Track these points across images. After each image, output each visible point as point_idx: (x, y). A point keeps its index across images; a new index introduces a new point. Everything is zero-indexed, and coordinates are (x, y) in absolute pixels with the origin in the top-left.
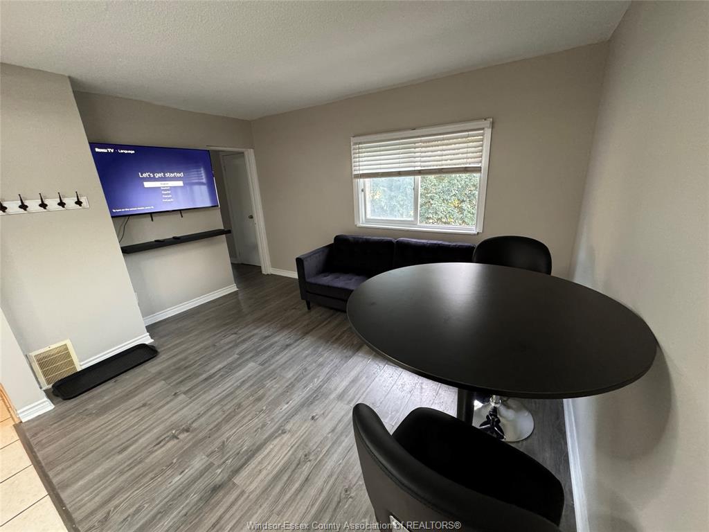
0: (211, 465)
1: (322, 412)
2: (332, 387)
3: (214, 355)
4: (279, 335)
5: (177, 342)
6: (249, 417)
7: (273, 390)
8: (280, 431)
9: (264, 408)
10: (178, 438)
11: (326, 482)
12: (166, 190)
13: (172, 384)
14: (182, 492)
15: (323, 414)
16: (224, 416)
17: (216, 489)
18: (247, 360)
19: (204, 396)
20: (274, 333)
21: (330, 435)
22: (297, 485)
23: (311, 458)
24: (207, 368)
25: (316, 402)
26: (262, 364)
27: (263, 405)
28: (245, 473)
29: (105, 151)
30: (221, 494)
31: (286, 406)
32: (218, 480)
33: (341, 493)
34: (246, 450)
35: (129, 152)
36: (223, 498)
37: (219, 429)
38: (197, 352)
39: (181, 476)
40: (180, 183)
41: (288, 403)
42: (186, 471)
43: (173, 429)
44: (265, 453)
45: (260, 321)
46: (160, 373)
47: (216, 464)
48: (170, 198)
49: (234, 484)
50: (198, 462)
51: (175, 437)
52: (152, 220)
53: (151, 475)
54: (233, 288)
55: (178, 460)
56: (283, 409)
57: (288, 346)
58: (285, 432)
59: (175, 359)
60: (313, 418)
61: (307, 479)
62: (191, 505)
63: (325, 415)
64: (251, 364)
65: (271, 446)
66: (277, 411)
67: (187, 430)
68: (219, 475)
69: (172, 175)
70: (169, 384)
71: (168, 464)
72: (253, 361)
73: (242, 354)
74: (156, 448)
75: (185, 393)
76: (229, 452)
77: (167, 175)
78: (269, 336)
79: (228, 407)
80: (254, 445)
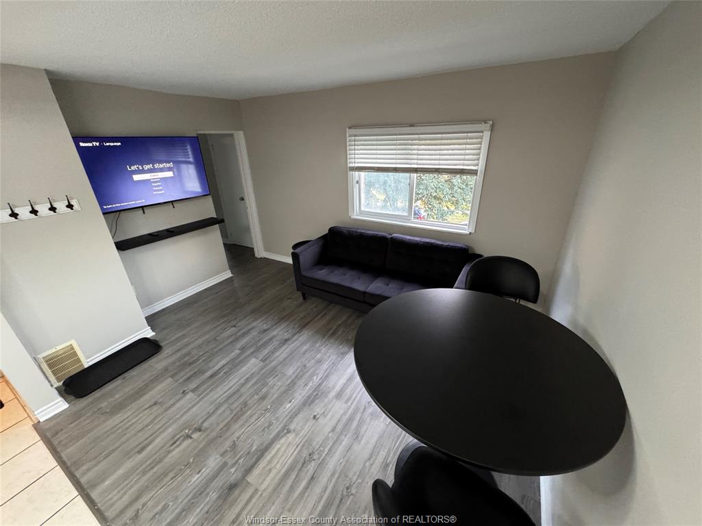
0: (225, 464)
1: (323, 411)
2: (331, 385)
3: (215, 350)
4: (277, 328)
5: (180, 335)
6: (255, 417)
7: (276, 388)
8: (286, 430)
9: (269, 407)
10: (192, 438)
11: (330, 480)
12: (156, 182)
13: (179, 381)
14: (201, 491)
15: (324, 413)
16: (233, 415)
17: (232, 487)
18: (249, 356)
19: (211, 394)
20: (272, 326)
21: (330, 435)
22: (304, 483)
23: (315, 457)
24: (211, 364)
25: (317, 401)
26: (263, 360)
27: (267, 403)
28: (256, 472)
29: (90, 145)
30: (237, 492)
31: (289, 405)
32: (232, 479)
33: (343, 491)
34: (256, 450)
35: (115, 144)
36: (239, 495)
37: (228, 429)
38: (200, 347)
39: (199, 475)
40: (170, 174)
41: (290, 402)
42: (204, 470)
43: (185, 428)
44: (273, 452)
45: (257, 312)
46: (166, 369)
47: (230, 463)
48: (161, 190)
49: (248, 483)
50: (213, 462)
51: (188, 436)
52: (144, 213)
53: (171, 475)
54: (228, 274)
55: (194, 459)
56: (287, 407)
57: (286, 340)
58: (290, 432)
59: (179, 354)
60: (314, 417)
61: (312, 478)
62: (211, 503)
63: (326, 413)
64: (253, 361)
65: (278, 446)
66: (281, 410)
67: (199, 430)
68: (233, 474)
69: (161, 166)
70: (177, 381)
71: (186, 464)
72: (255, 357)
73: (243, 349)
74: (172, 448)
75: (193, 391)
76: (241, 451)
77: (157, 166)
78: (267, 330)
79: (235, 405)
80: (262, 444)
